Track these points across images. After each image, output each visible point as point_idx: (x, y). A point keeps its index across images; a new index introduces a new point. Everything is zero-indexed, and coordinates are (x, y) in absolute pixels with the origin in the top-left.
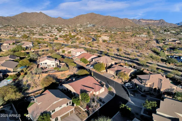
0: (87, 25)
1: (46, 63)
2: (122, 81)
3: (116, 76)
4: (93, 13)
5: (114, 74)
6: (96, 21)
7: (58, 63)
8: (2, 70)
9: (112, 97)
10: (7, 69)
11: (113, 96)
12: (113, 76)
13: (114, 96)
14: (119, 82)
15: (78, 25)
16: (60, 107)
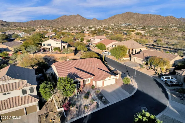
0: (122, 24)
1: (50, 45)
2: (156, 72)
3: (144, 66)
4: (130, 12)
5: (141, 63)
6: (132, 20)
7: (65, 46)
8: (2, 48)
9: (128, 95)
10: (7, 47)
11: (131, 94)
12: (140, 65)
13: (133, 94)
14: (150, 73)
15: (112, 25)
16: (5, 94)
